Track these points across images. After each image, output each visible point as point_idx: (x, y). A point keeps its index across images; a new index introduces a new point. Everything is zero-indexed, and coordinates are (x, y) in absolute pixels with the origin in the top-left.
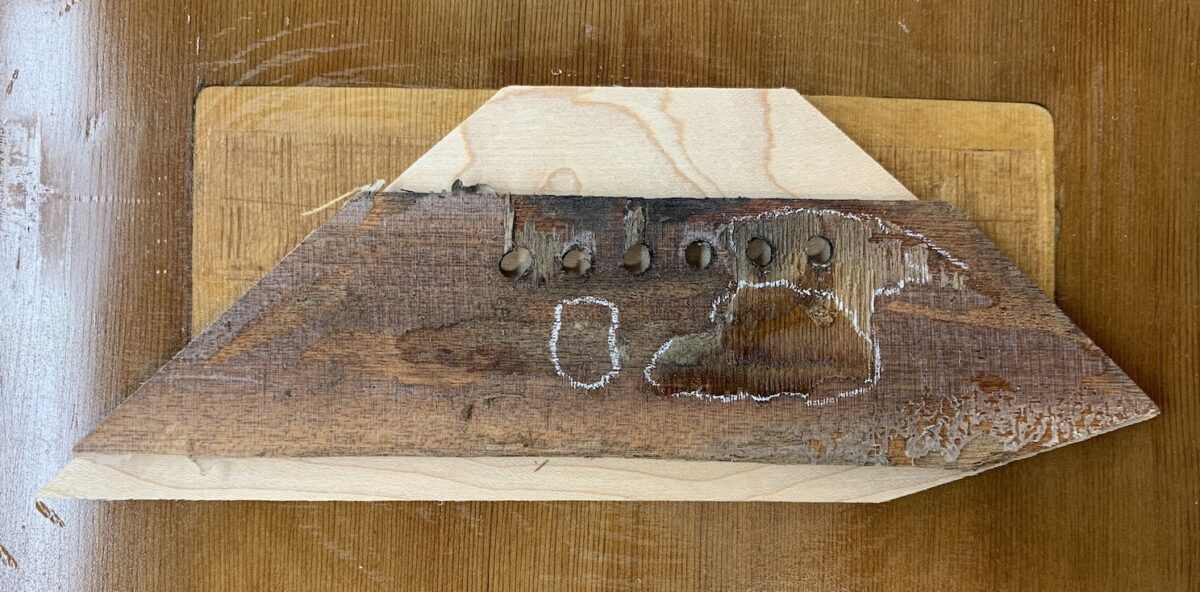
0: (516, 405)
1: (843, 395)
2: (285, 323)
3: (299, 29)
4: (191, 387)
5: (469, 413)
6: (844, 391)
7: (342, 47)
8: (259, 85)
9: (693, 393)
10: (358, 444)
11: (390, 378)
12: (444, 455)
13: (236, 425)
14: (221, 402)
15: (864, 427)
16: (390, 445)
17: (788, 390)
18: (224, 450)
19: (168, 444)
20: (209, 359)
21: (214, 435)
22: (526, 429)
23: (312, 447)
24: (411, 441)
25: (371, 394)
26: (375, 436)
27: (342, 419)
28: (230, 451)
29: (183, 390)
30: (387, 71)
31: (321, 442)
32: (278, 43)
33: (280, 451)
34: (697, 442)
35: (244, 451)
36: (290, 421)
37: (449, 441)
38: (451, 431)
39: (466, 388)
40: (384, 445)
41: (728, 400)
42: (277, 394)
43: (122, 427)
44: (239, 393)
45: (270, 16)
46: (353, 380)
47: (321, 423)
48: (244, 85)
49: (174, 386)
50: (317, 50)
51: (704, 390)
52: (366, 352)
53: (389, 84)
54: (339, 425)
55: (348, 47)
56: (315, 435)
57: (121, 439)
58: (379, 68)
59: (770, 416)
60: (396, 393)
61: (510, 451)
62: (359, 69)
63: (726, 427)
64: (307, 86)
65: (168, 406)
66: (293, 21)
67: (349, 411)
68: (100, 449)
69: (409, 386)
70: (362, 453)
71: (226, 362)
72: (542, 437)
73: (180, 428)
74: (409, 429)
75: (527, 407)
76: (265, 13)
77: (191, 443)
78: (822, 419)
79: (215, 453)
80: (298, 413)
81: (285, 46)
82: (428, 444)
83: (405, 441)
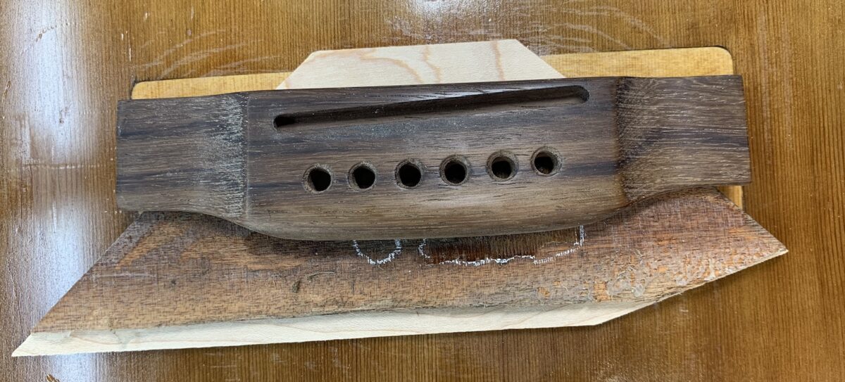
0: (330, 278)
1: (559, 255)
2: (168, 234)
3: (198, 37)
4: (108, 283)
5: (298, 287)
6: (559, 251)
7: (229, 47)
8: (174, 78)
9: (453, 261)
10: (224, 314)
11: (242, 266)
12: (283, 317)
13: (140, 307)
14: (129, 291)
15: (575, 276)
16: (245, 313)
17: (520, 255)
18: (133, 324)
19: (95, 322)
20: (119, 263)
21: (126, 315)
22: (339, 295)
23: (193, 318)
24: (259, 309)
25: (229, 279)
26: (235, 307)
27: (211, 298)
28: (137, 324)
29: (103, 285)
30: (261, 61)
31: (199, 314)
32: (185, 49)
33: (171, 322)
34: (459, 295)
35: (147, 324)
36: (176, 301)
37: (286, 308)
38: (286, 300)
39: (294, 270)
40: (241, 314)
41: (479, 264)
42: (166, 284)
43: (63, 314)
44: (142, 284)
45: (178, 30)
46: (216, 270)
47: (198, 301)
48: (163, 79)
49: (97, 283)
50: (212, 51)
51: (461, 258)
52: (224, 250)
53: (264, 70)
54: (210, 302)
55: (233, 47)
56: (194, 309)
57: (63, 321)
58: (256, 60)
59: (508, 273)
60: (247, 277)
61: (329, 311)
62: (241, 62)
63: (479, 283)
64: (207, 76)
65: (93, 297)
66: (193, 32)
67: (216, 292)
68: (49, 329)
69: (255, 271)
70: (227, 320)
71: (130, 264)
72: (351, 300)
73: (103, 311)
74: (258, 301)
75: (338, 280)
76: (174, 28)
77: (111, 320)
78: (546, 272)
79: (127, 326)
80: (182, 295)
81: (189, 50)
82: (272, 310)
83: (255, 310)
